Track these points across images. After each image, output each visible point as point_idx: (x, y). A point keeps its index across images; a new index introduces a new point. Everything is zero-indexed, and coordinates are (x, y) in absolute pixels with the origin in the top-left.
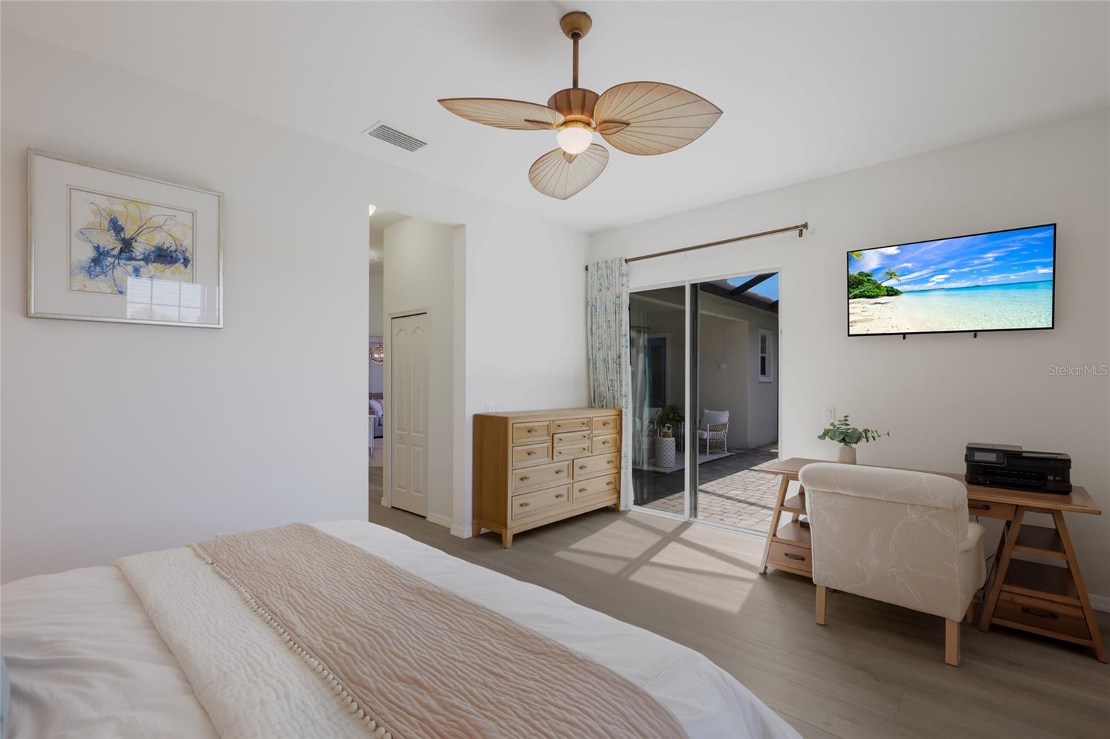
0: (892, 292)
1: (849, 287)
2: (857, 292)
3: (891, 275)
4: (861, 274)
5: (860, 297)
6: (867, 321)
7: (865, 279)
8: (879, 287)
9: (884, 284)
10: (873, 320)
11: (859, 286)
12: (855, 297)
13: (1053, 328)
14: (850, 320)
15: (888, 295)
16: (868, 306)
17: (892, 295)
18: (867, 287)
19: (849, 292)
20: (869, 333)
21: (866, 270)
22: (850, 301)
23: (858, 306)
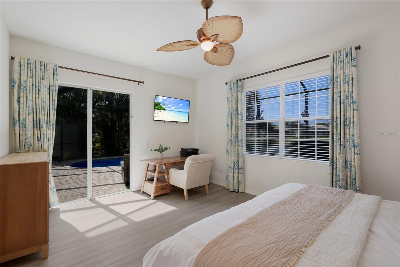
0: (164, 109)
1: (155, 105)
2: (157, 108)
3: (164, 105)
4: (158, 102)
5: (157, 109)
6: (158, 116)
7: (159, 104)
8: (161, 107)
9: (163, 107)
10: (159, 116)
11: (157, 106)
12: (156, 109)
13: (188, 122)
14: (155, 116)
15: (163, 110)
16: (159, 112)
17: (164, 110)
18: (159, 107)
19: (155, 107)
20: (159, 120)
21: (159, 102)
22: (155, 110)
23: (157, 112)
